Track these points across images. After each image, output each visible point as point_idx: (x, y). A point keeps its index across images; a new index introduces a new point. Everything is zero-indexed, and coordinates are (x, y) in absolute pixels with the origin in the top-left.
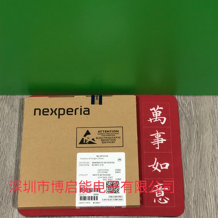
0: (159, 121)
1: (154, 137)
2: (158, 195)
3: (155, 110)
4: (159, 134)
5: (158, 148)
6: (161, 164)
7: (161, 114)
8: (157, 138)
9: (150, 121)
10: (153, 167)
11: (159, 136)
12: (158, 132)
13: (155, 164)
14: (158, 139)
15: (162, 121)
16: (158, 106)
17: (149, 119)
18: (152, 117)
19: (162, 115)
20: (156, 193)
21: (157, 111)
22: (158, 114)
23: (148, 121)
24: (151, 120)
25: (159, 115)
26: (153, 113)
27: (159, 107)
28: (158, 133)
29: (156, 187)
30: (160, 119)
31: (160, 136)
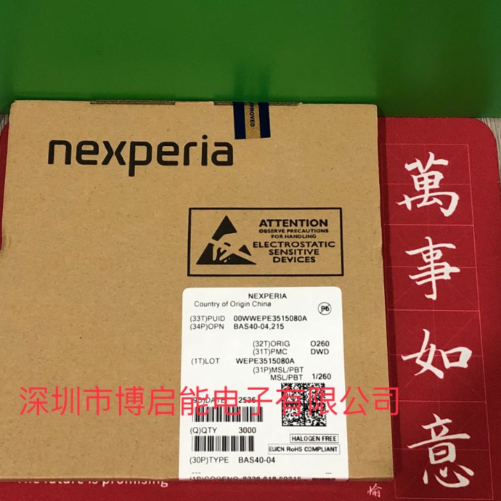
0: (436, 203)
1: (418, 260)
2: (437, 458)
3: (421, 169)
4: (434, 249)
5: (434, 297)
6: (445, 350)
7: (441, 181)
8: (429, 263)
9: (405, 205)
10: (418, 362)
11: (435, 255)
12: (434, 243)
13: (423, 350)
14: (432, 265)
15: (446, 207)
16: (432, 155)
17: (404, 199)
18: (412, 192)
19: (444, 186)
20: (430, 449)
21: (428, 171)
22: (431, 181)
23: (400, 204)
24: (408, 201)
25: (436, 186)
26: (415, 178)
27: (436, 159)
28: (431, 247)
29: (430, 430)
30: (437, 197)
31: (439, 254)
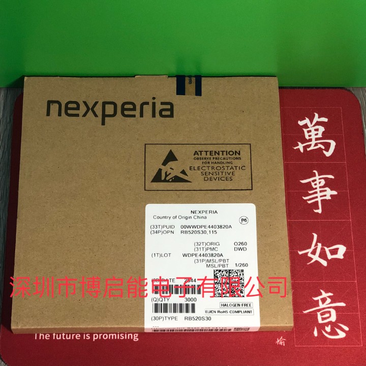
0: (320, 148)
1: (309, 186)
3: (309, 124)
4: (320, 179)
5: (320, 211)
6: (328, 247)
7: (323, 133)
8: (316, 188)
9: (299, 149)
10: (310, 255)
11: (320, 183)
12: (319, 175)
14: (318, 190)
16: (316, 115)
18: (304, 140)
19: (325, 135)
20: (319, 314)
21: (314, 126)
23: (295, 148)
24: (301, 147)
27: (319, 117)
29: (318, 300)
31: (323, 182)
